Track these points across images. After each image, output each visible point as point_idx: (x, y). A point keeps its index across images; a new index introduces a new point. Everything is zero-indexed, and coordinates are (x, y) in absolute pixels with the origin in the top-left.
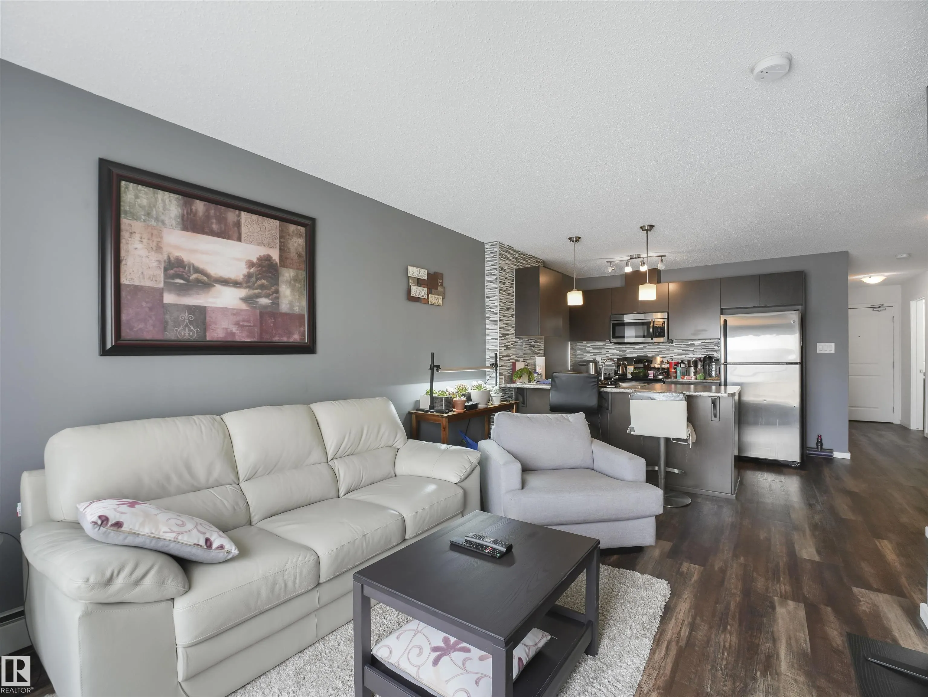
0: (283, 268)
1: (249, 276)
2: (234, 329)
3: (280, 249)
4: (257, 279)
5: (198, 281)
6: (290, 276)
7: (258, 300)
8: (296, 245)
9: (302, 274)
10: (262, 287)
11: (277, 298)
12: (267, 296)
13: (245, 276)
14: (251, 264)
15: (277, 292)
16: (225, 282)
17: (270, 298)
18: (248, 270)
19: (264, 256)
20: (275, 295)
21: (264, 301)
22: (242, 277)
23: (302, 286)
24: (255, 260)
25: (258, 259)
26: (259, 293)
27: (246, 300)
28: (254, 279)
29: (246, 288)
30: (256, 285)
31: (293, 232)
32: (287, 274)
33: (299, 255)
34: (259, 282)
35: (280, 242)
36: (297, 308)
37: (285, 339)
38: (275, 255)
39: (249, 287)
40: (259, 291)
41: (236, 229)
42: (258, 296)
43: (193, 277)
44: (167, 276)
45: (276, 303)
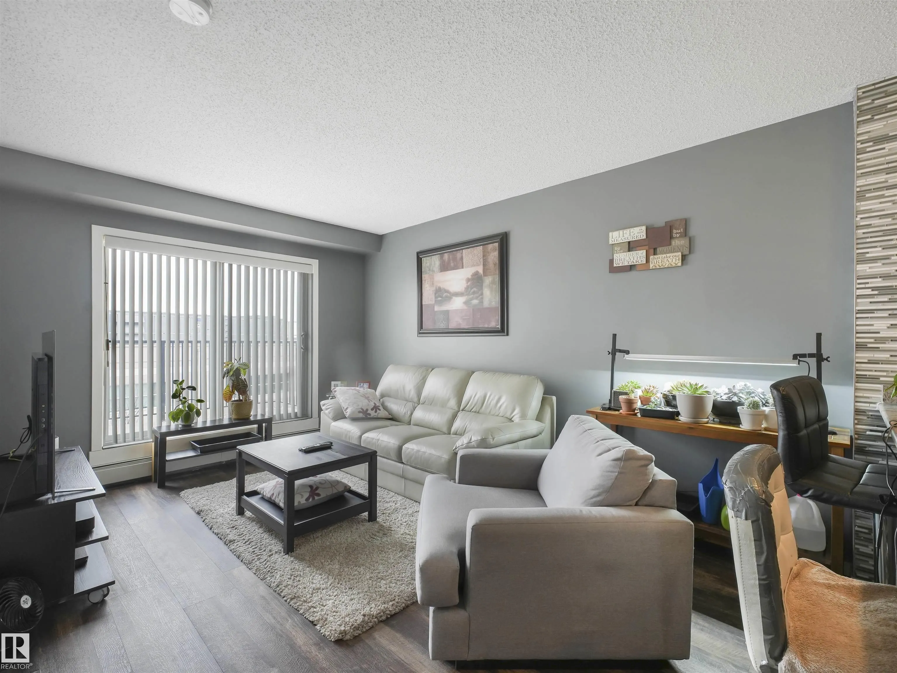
0: (485, 277)
1: (467, 288)
2: (460, 321)
3: (483, 265)
4: (471, 289)
5: (446, 297)
6: (489, 281)
7: (472, 302)
8: (492, 258)
9: (497, 278)
10: (474, 293)
11: (482, 298)
12: (477, 298)
13: (465, 288)
14: (468, 280)
15: (482, 294)
16: (457, 294)
17: (478, 299)
18: (467, 284)
19: (475, 272)
20: (481, 297)
21: (475, 302)
22: (464, 289)
23: (497, 287)
24: (470, 277)
25: (472, 276)
26: (473, 297)
27: (465, 303)
28: (470, 289)
29: (465, 296)
30: (471, 292)
31: (491, 249)
32: (488, 280)
33: (495, 265)
34: (472, 291)
35: (483, 260)
36: (494, 303)
37: (486, 326)
38: (480, 269)
39: (467, 295)
40: (472, 296)
41: (461, 261)
42: (472, 299)
43: (445, 294)
44: (436, 298)
45: (481, 302)
